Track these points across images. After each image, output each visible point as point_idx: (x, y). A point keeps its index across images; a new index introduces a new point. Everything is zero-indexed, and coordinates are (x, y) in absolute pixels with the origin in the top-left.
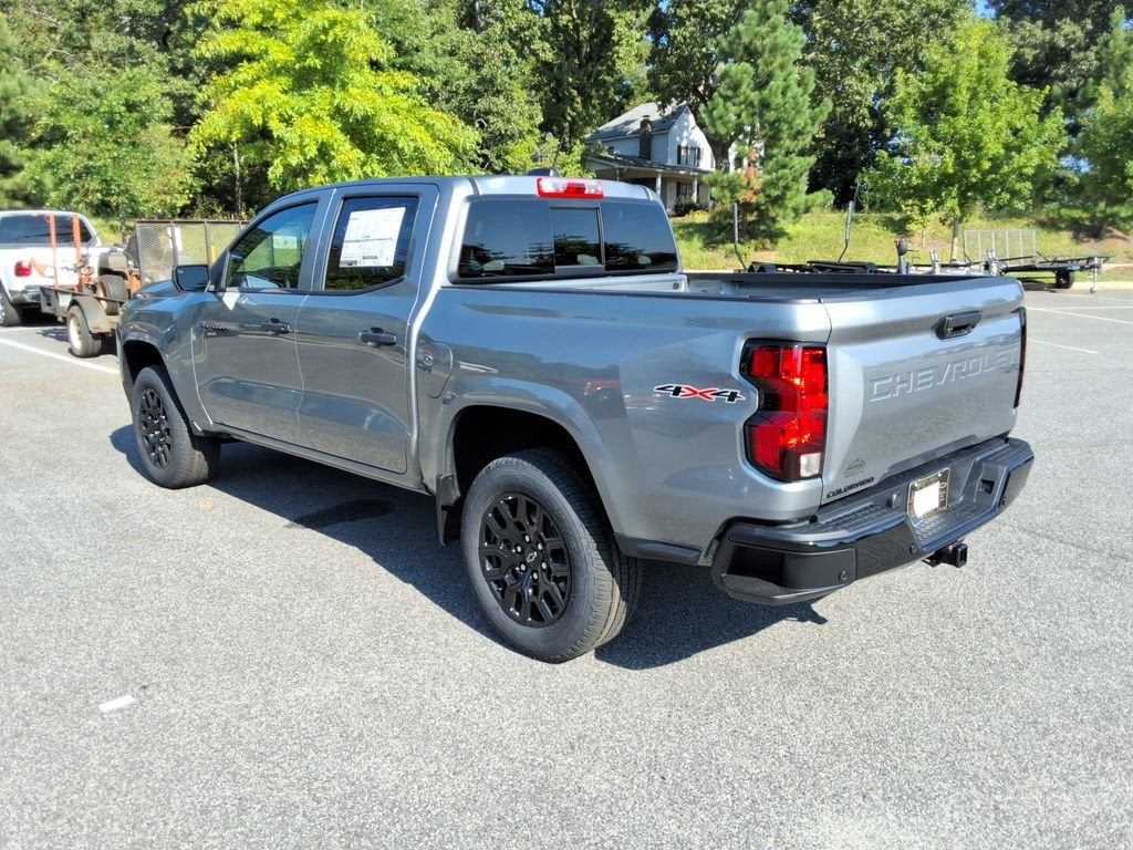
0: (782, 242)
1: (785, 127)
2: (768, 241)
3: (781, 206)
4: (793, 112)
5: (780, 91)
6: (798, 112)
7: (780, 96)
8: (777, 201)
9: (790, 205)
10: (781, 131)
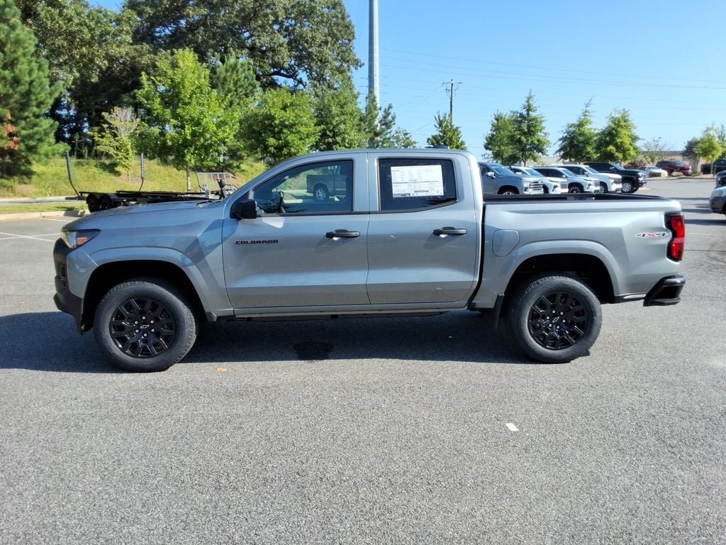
0: (34, 178)
1: (33, 98)
2: (25, 177)
3: (35, 153)
4: (40, 88)
5: (27, 72)
6: (42, 89)
7: (27, 75)
8: (31, 149)
9: (42, 152)
10: (31, 100)
